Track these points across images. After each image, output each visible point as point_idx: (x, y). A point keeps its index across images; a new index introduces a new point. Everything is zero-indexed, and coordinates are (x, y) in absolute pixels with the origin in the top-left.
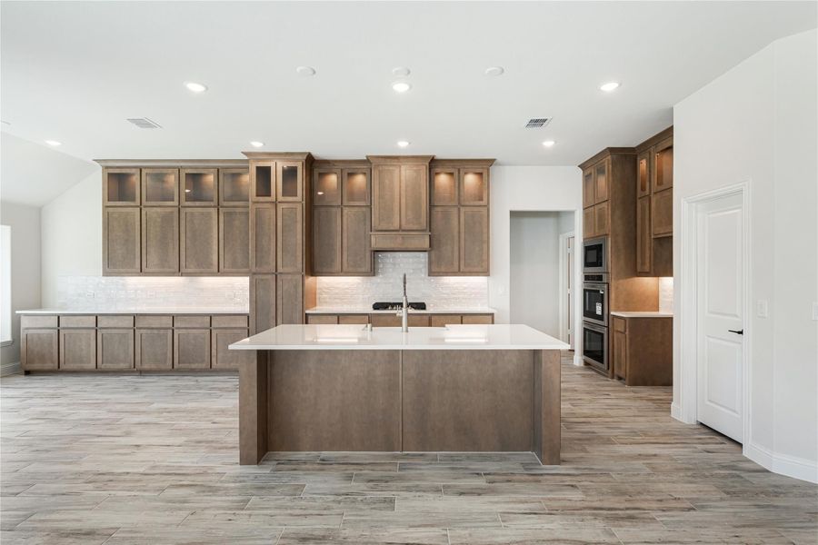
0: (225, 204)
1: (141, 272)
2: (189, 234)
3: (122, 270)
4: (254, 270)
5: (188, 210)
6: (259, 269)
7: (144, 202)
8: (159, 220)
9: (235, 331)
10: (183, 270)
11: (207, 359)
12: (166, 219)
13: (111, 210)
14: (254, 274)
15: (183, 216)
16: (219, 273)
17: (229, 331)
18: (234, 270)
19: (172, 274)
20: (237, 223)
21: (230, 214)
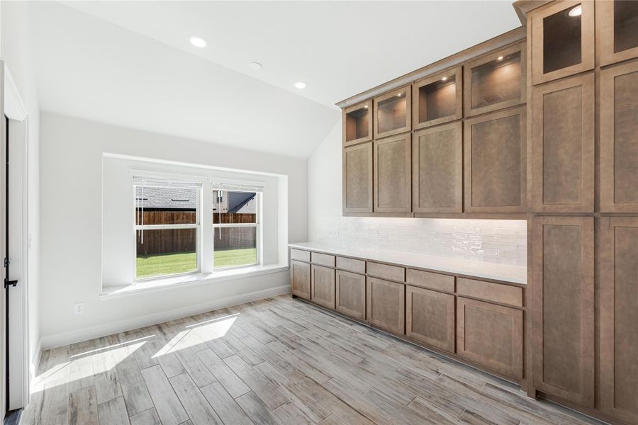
0: (474, 112)
1: (374, 212)
2: (423, 165)
3: (357, 210)
4: (539, 207)
5: (423, 132)
6: (549, 207)
7: (376, 136)
8: (390, 152)
9: (499, 309)
10: (416, 209)
11: (450, 338)
12: (398, 150)
13: (348, 149)
14: (539, 215)
15: (416, 142)
16: (464, 213)
17: (485, 307)
18: (488, 209)
19: (404, 215)
20: (493, 137)
21: (482, 125)
